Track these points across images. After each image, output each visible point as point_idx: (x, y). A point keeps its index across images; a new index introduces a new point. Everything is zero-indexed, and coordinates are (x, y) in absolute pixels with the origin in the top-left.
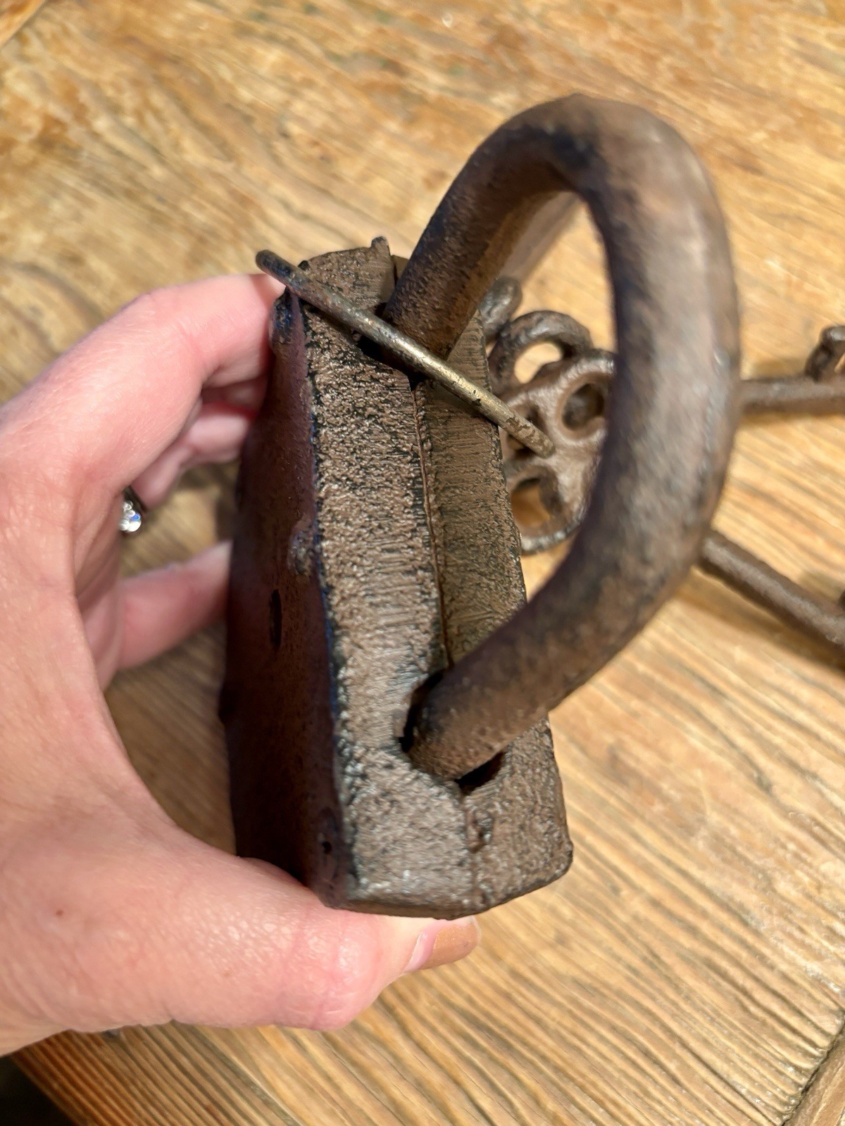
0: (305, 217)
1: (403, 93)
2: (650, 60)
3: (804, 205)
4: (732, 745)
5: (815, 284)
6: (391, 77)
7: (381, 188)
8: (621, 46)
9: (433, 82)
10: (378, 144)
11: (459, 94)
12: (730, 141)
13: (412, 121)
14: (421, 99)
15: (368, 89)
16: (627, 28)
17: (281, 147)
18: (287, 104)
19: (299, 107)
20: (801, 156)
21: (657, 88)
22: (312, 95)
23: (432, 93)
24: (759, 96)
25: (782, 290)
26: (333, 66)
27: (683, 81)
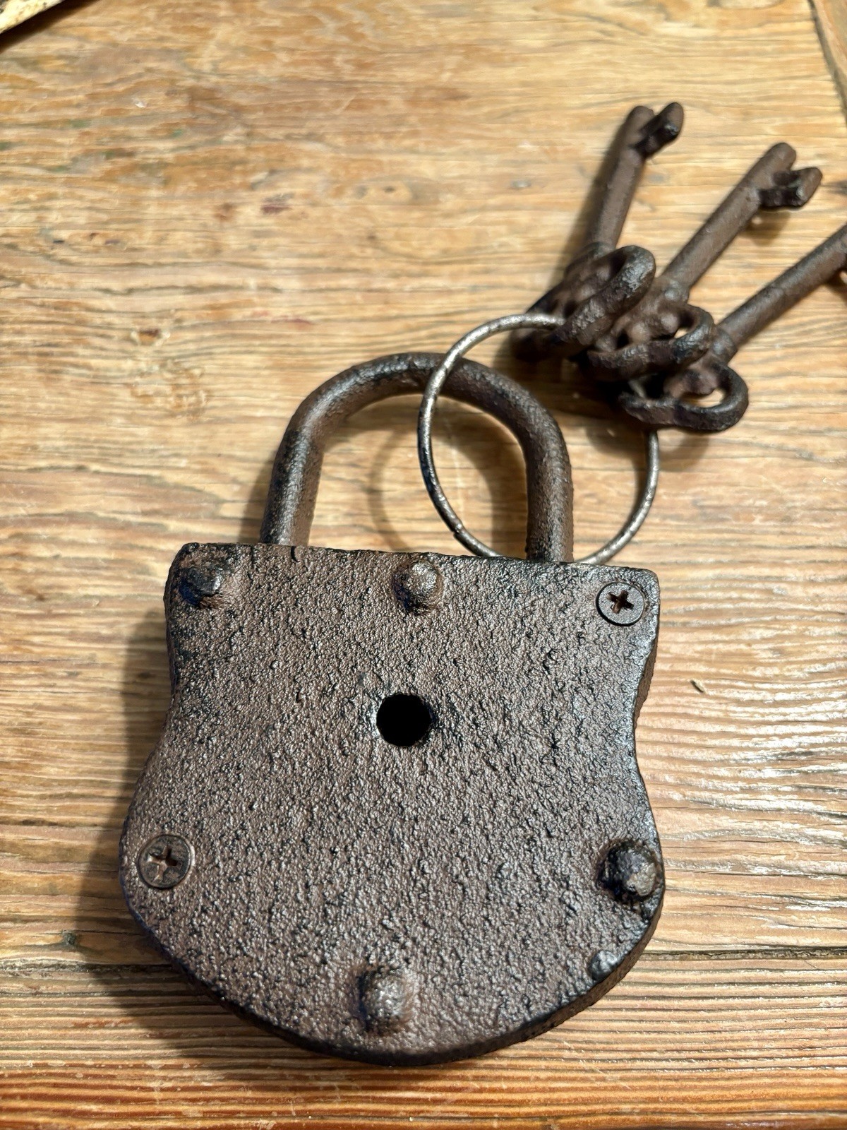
0: (130, 291)
1: (144, 167)
2: (328, 63)
3: (512, 102)
4: (767, 447)
5: (563, 144)
6: (123, 161)
7: (181, 239)
8: (295, 64)
9: (164, 149)
10: (152, 211)
11: (192, 147)
12: (429, 88)
13: (166, 182)
14: (163, 165)
15: (109, 177)
16: (291, 51)
17: (62, 252)
18: (40, 219)
19: (54, 217)
20: (484, 75)
21: (347, 78)
22: (58, 204)
23: (169, 157)
24: (426, 52)
25: (544, 158)
26: (62, 176)
27: (361, 66)
